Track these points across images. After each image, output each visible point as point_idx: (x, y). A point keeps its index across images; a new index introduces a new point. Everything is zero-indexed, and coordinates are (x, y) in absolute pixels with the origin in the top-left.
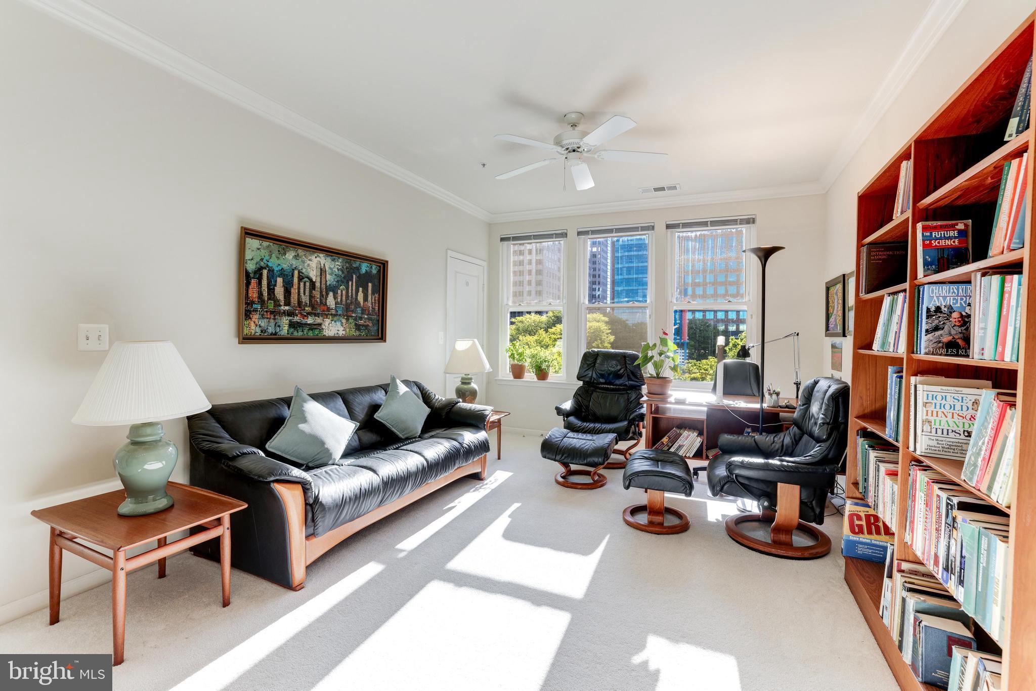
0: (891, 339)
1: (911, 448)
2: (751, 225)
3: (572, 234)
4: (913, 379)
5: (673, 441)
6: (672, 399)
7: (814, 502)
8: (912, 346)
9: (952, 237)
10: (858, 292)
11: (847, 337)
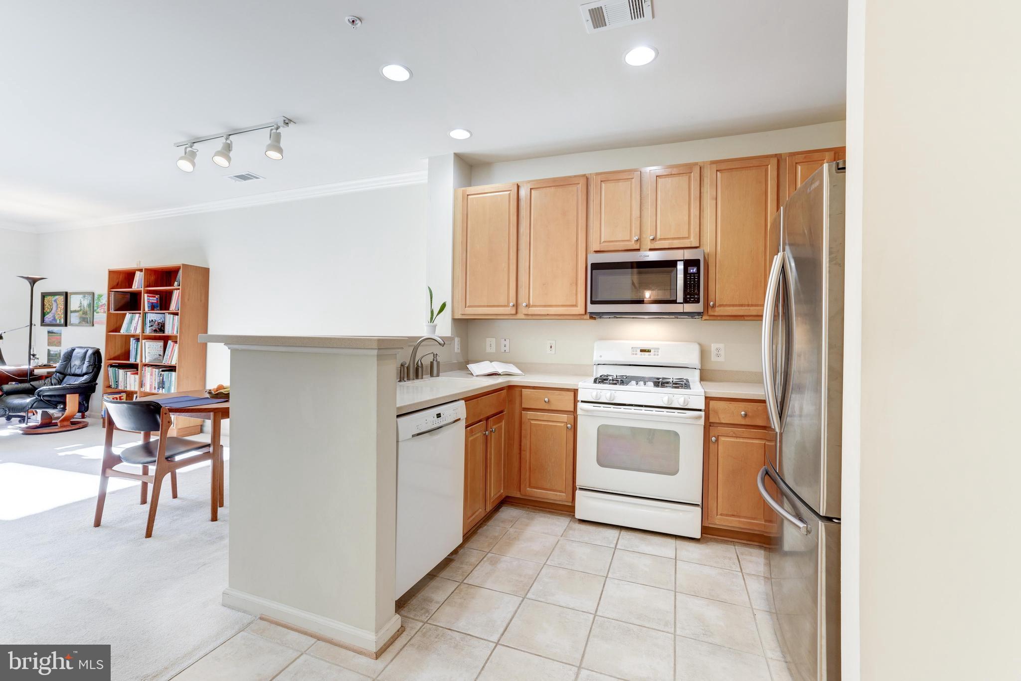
0: (132, 329)
1: (144, 361)
4: (143, 341)
7: (84, 402)
8: (143, 331)
9: (154, 300)
10: (109, 310)
11: (69, 327)
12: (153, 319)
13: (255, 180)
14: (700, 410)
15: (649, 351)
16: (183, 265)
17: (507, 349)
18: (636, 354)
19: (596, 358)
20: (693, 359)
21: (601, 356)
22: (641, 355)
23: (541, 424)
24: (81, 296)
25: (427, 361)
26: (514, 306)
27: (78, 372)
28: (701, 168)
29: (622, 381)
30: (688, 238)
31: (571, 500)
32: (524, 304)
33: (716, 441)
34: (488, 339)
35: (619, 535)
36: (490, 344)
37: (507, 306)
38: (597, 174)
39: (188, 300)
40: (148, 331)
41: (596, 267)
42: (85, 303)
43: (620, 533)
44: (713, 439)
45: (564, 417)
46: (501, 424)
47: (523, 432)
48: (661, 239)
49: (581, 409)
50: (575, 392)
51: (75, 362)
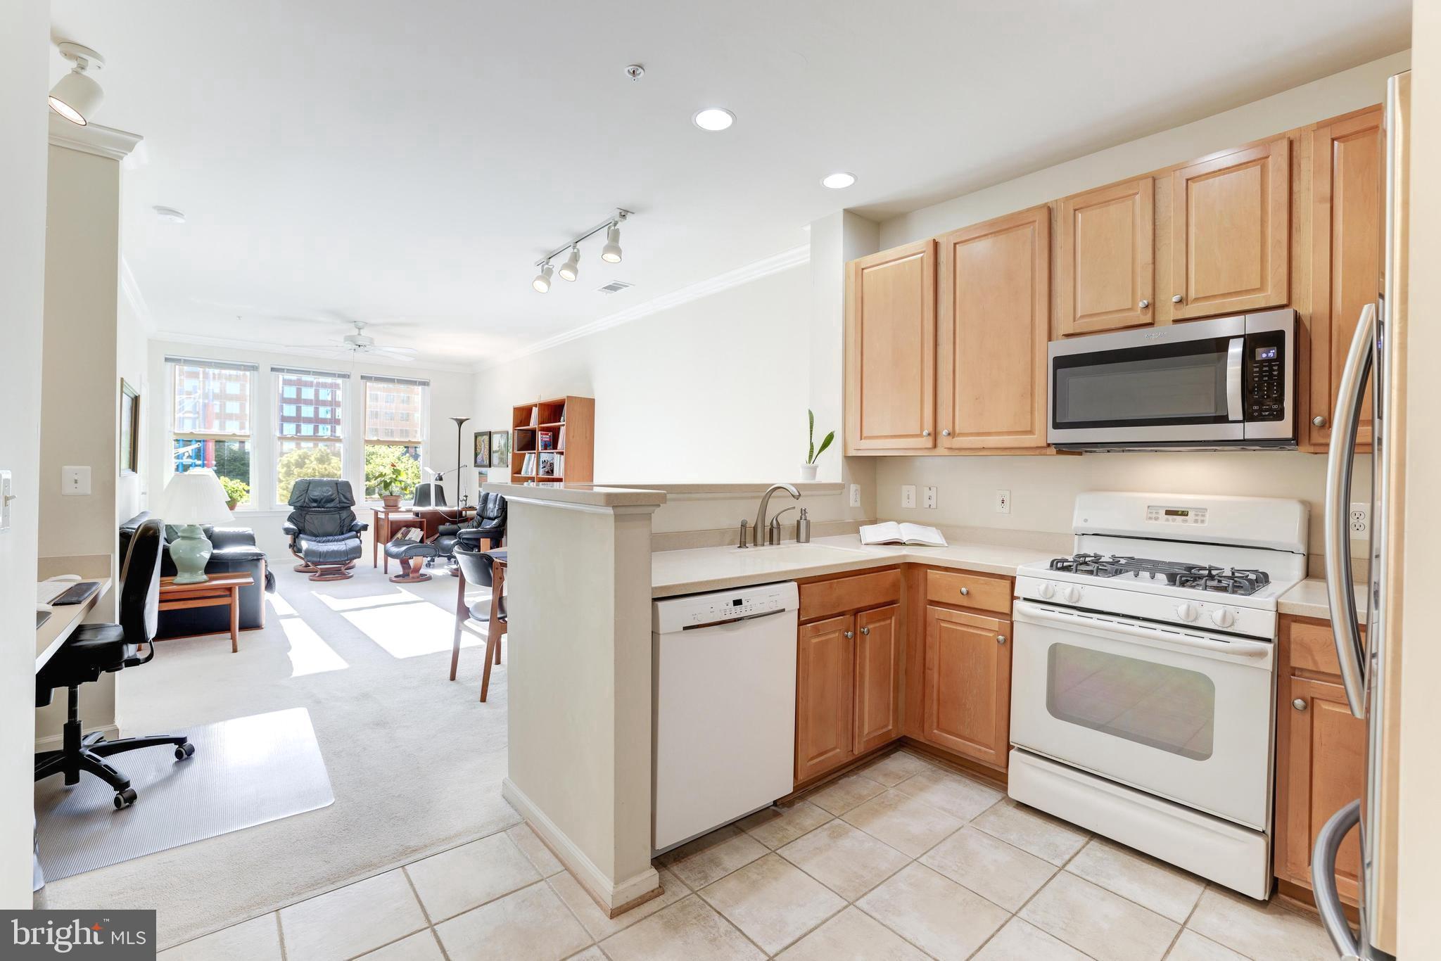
0: (530, 470)
2: (426, 387)
3: (265, 369)
5: (405, 535)
6: (403, 509)
8: (537, 474)
9: (547, 438)
10: (513, 450)
11: (492, 468)
12: (546, 459)
13: (625, 288)
14: (1269, 640)
15: (1184, 514)
16: (568, 397)
17: (933, 502)
18: (1156, 519)
19: (1078, 523)
20: (1290, 532)
21: (1086, 521)
22: (1167, 520)
23: (956, 630)
24: (500, 435)
25: (788, 520)
26: (929, 434)
27: (491, 515)
28: (1291, 143)
29: (1116, 568)
30: (1261, 289)
31: (1003, 764)
32: (945, 432)
33: (1305, 708)
34: (905, 488)
35: (1083, 847)
36: (908, 496)
37: (920, 435)
38: (1068, 199)
39: (573, 437)
40: (541, 475)
41: (1062, 363)
42: (503, 442)
43: (1087, 843)
44: (1299, 703)
45: (994, 622)
46: (888, 622)
47: (929, 639)
48: (1197, 300)
49: (1020, 613)
50: (1012, 581)
51: (490, 505)
